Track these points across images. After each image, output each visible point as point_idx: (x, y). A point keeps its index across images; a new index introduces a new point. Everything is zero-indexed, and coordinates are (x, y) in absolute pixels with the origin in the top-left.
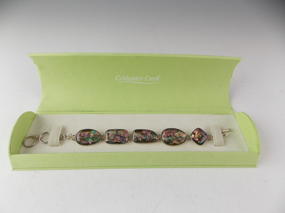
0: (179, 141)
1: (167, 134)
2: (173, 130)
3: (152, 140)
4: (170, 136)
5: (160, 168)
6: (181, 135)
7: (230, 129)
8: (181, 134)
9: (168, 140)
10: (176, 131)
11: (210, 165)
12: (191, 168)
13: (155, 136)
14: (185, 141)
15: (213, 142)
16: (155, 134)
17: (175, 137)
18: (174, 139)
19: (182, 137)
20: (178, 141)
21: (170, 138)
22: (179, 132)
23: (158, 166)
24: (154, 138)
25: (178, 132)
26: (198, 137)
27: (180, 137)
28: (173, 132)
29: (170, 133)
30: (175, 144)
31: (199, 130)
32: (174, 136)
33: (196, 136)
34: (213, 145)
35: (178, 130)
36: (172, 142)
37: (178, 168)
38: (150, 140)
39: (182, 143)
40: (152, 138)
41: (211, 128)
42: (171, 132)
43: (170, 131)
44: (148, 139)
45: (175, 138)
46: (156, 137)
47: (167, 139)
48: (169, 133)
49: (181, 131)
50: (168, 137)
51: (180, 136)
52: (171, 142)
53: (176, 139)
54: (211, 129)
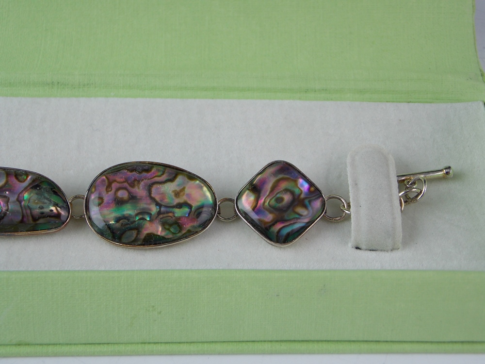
0: (177, 224)
1: (118, 190)
2: (148, 171)
3: (35, 219)
4: (133, 198)
5: (56, 355)
6: (189, 195)
7: (449, 168)
8: (187, 191)
9: (118, 220)
10: (164, 178)
11: (318, 341)
12: (220, 354)
13: (54, 199)
14: (204, 225)
15: (350, 231)
16: (54, 189)
17: (157, 204)
18: (150, 214)
19: (190, 207)
20: (171, 225)
21: (128, 210)
22: (180, 179)
23: (50, 349)
24: (46, 210)
25: (171, 180)
26: (273, 202)
27: (180, 206)
28: (149, 182)
29: (132, 185)
30: (152, 241)
31: (285, 170)
32: (153, 199)
33: (266, 200)
34: (350, 245)
35: (175, 172)
36: (138, 229)
37: (152, 353)
38: (22, 221)
39: (190, 234)
40: (37, 211)
41: (348, 160)
42: (139, 182)
43: (135, 174)
44: (13, 212)
45: (154, 209)
46: (56, 205)
47: (111, 215)
48: (126, 184)
49: (192, 177)
50: (120, 202)
51: (181, 200)
52: (131, 229)
53: (159, 213)
54: (349, 169)
